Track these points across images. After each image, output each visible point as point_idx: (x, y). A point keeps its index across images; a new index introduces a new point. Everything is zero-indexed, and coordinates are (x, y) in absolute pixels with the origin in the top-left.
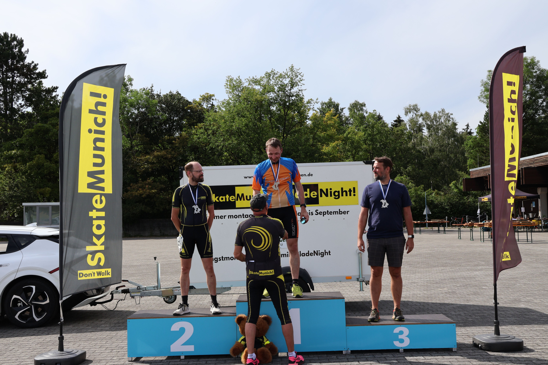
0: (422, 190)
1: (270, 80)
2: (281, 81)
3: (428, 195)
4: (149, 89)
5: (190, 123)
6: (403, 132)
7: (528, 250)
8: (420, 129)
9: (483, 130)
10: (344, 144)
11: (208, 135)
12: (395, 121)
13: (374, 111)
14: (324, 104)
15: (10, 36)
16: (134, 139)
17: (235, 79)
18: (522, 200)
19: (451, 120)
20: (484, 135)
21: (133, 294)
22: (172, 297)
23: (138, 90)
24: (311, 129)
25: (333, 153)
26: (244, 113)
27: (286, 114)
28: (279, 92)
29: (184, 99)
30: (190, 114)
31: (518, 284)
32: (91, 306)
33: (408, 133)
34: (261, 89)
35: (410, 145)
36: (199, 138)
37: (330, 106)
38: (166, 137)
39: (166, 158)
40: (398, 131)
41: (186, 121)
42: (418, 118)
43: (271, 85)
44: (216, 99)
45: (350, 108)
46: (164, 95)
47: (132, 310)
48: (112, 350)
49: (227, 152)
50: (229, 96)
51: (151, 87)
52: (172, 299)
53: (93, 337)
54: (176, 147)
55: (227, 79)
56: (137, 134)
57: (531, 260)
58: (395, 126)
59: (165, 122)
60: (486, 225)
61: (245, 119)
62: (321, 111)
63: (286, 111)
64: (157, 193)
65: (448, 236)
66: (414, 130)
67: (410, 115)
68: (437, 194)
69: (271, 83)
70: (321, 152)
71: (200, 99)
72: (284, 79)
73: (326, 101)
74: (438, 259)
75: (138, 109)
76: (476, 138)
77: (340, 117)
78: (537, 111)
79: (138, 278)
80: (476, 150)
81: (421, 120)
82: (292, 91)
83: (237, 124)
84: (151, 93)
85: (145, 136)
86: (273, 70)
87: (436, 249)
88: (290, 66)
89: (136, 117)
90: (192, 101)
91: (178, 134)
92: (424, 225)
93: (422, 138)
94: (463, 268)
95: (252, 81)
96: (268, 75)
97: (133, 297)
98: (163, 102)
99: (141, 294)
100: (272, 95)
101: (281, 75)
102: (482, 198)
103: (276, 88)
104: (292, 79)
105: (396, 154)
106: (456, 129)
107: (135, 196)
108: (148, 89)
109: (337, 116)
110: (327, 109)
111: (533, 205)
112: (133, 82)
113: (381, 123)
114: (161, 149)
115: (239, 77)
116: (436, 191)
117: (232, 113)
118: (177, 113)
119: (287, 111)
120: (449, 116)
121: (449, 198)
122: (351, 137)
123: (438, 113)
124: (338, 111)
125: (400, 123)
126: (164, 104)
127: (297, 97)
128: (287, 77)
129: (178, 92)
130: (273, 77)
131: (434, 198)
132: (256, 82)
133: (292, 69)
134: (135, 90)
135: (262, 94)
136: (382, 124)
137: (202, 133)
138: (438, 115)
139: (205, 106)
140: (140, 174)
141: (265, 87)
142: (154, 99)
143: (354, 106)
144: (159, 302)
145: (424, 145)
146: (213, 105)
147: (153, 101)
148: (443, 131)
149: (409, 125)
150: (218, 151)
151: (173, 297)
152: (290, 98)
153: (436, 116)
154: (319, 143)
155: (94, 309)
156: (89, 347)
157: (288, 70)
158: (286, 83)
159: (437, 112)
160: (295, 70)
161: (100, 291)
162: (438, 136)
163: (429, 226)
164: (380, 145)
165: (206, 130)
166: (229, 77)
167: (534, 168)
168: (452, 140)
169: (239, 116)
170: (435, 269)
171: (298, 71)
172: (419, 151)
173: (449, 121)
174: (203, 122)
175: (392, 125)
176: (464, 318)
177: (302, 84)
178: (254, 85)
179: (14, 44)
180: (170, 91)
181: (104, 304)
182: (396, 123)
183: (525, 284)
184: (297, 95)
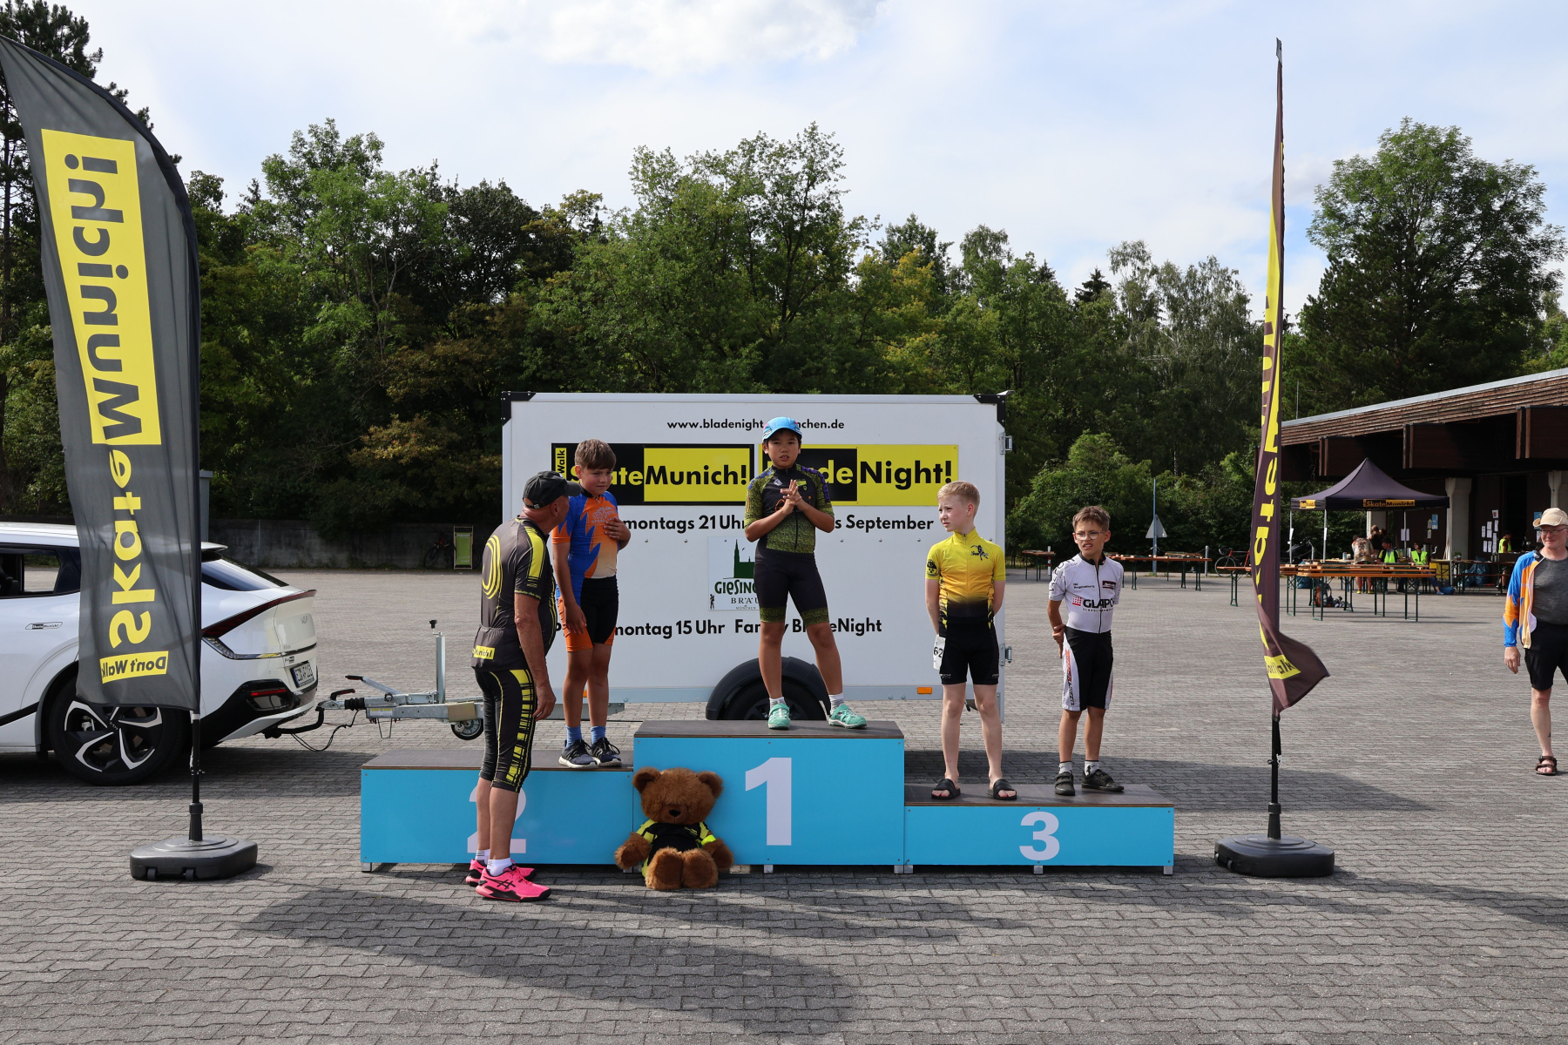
0: (1147, 472)
1: (754, 162)
2: (783, 166)
3: (1164, 487)
4: (427, 174)
5: (534, 268)
6: (1104, 315)
7: (1403, 639)
8: (1150, 310)
9: (1315, 320)
10: (946, 341)
11: (582, 304)
12: (1086, 285)
13: (1027, 255)
14: (894, 231)
15: (51, 10)
16: (382, 308)
17: (657, 154)
18: (1404, 508)
19: (1233, 286)
20: (1319, 334)
21: (373, 713)
22: (472, 722)
23: (397, 175)
24: (858, 300)
25: (915, 367)
26: (679, 248)
27: (793, 257)
28: (775, 195)
29: (521, 205)
30: (535, 245)
31: (1357, 723)
32: (267, 737)
33: (1117, 317)
34: (729, 187)
35: (1122, 350)
36: (556, 312)
37: (912, 237)
38: (469, 307)
39: (467, 362)
40: (1090, 313)
41: (524, 264)
42: (1146, 278)
43: (754, 173)
44: (605, 208)
45: (965, 246)
46: (466, 192)
47: (369, 752)
48: (322, 844)
49: (629, 351)
50: (642, 200)
51: (432, 169)
52: (473, 730)
53: (273, 814)
54: (494, 332)
55: (638, 155)
56: (389, 294)
57: (1403, 665)
58: (1085, 298)
59: (468, 265)
60: (1303, 571)
61: (681, 264)
62: (886, 251)
63: (793, 247)
64: (440, 455)
65: (1205, 596)
66: (1134, 311)
67: (1127, 272)
68: (1186, 486)
69: (756, 169)
70: (884, 362)
71: (563, 206)
72: (791, 160)
73: (902, 223)
74: (1169, 654)
75: (396, 226)
76: (1296, 339)
77: (938, 267)
78: (1458, 272)
79: (385, 674)
80: (1295, 373)
81: (1152, 285)
82: (812, 193)
83: (661, 279)
84: (432, 185)
85: (411, 299)
86: (762, 136)
87: (1167, 629)
88: (808, 126)
89: (389, 250)
90: (540, 211)
91: (500, 296)
92: (1146, 567)
93: (1155, 335)
94: (1228, 678)
95: (704, 162)
96: (749, 149)
97: (373, 720)
98: (462, 209)
99: (394, 713)
100: (757, 202)
101: (781, 148)
102: (1301, 499)
103: (768, 185)
104: (811, 160)
105: (1084, 373)
106: (1245, 312)
107: (381, 458)
108: (423, 173)
109: (929, 266)
110: (906, 246)
111: (1433, 524)
112: (383, 152)
113: (1046, 287)
114: (455, 338)
115: (668, 151)
116: (1184, 476)
117: (648, 245)
118: (500, 240)
119: (797, 248)
120: (1229, 277)
121: (1217, 499)
122: (965, 324)
123: (1200, 270)
124: (933, 251)
125: (1099, 293)
126: (466, 216)
127: (822, 211)
128: (798, 154)
129: (503, 184)
130: (761, 153)
131: (1177, 495)
132: (717, 166)
133: (812, 134)
134: (389, 174)
135: (732, 197)
136: (1050, 293)
137: (565, 298)
138: (1199, 274)
139: (575, 226)
140: (396, 400)
141: (737, 178)
142: (439, 200)
143: (975, 241)
144: (439, 736)
145: (1159, 352)
146: (597, 222)
147: (437, 205)
148: (1211, 316)
149: (1123, 299)
150: (606, 346)
151: (476, 723)
152: (806, 212)
153: (1195, 275)
154: (879, 338)
155: (274, 747)
156: (263, 836)
157: (802, 136)
158: (794, 172)
159: (1197, 267)
160: (820, 136)
161: (290, 700)
162: (1198, 330)
163: (1159, 570)
164: (1043, 351)
165: (578, 290)
166: (641, 150)
167: (1440, 426)
168: (1233, 341)
169: (666, 258)
170: (1156, 679)
171: (829, 141)
172: (1146, 369)
173: (1228, 290)
174: (570, 270)
175: (1077, 295)
176: (1208, 799)
177: (838, 177)
178: (708, 173)
179: (63, 35)
180: (481, 181)
181: (300, 735)
182: (1088, 290)
183: (1376, 721)
184: (825, 207)
